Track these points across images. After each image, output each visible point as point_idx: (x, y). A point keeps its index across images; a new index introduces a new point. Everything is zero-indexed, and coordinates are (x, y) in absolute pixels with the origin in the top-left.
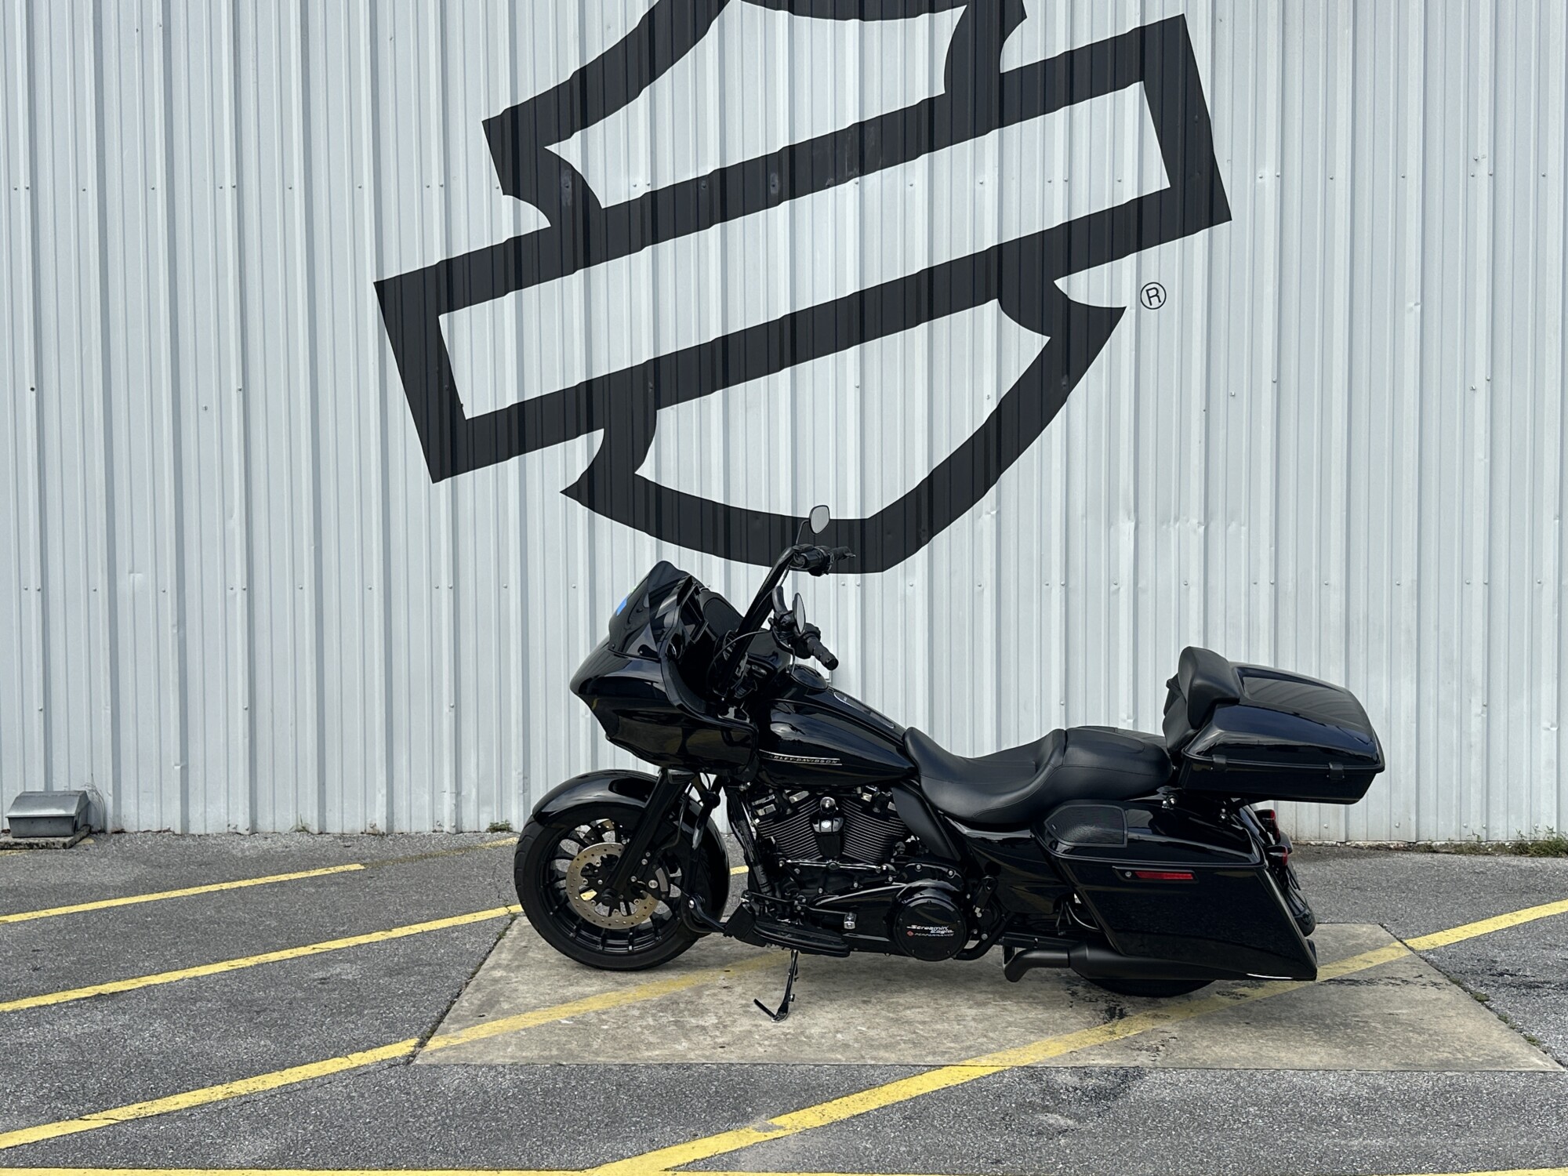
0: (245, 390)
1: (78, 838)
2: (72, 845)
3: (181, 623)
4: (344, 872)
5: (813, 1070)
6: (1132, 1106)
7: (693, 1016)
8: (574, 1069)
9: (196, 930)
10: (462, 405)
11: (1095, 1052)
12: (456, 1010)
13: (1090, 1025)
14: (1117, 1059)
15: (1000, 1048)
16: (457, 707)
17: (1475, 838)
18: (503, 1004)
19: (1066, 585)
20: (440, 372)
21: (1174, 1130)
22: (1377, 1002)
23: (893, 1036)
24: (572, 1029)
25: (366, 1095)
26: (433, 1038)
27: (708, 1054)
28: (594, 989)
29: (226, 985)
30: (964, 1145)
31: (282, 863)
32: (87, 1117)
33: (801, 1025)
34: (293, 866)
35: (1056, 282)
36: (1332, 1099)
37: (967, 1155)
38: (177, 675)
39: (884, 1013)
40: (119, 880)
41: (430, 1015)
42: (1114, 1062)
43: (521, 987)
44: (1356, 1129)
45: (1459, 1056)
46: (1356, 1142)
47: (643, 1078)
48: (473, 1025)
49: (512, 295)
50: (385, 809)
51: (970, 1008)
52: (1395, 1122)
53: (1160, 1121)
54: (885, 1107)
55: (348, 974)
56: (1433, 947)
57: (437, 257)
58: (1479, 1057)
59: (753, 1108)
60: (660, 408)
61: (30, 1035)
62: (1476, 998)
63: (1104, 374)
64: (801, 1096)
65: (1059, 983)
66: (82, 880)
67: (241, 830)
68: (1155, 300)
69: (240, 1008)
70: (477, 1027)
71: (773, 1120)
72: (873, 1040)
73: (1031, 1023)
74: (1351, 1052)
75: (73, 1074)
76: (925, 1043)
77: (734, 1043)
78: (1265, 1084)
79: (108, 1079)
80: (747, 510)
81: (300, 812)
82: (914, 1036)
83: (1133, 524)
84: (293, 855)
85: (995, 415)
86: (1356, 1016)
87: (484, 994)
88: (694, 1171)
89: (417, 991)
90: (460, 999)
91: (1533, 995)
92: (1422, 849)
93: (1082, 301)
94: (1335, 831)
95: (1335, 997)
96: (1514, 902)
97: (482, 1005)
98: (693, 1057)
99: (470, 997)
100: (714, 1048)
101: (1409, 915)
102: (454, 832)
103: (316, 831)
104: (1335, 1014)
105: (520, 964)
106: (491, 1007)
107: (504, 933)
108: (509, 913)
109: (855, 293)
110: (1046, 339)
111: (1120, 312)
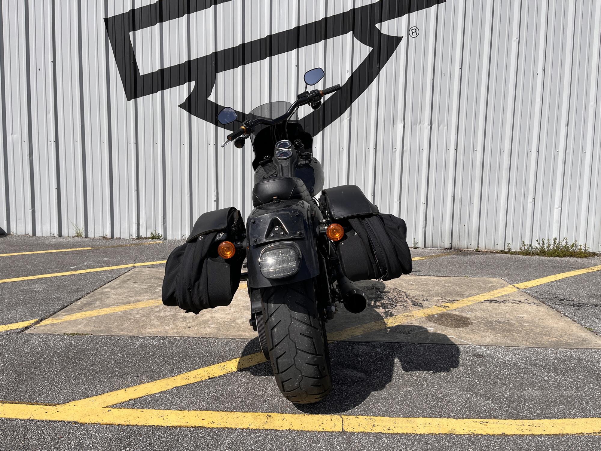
0: (54, 62)
3: (31, 154)
4: (82, 250)
5: (230, 341)
8: (104, 338)
10: (139, 70)
11: (378, 334)
12: (72, 306)
13: (376, 320)
14: (388, 338)
15: (330, 330)
16: (137, 190)
18: (97, 304)
19: (376, 148)
20: (130, 56)
22: (511, 311)
24: (120, 317)
26: (47, 319)
28: (146, 298)
35: (376, 25)
38: (30, 175)
41: (57, 308)
43: (112, 296)
47: (137, 343)
49: (158, 25)
50: (110, 229)
55: (38, 288)
56: (527, 287)
57: (129, 8)
58: (572, 340)
60: (217, 73)
62: (557, 311)
63: (394, 64)
64: (216, 357)
67: (55, 235)
68: (414, 34)
70: (75, 314)
74: (506, 336)
77: (196, 326)
83: (402, 125)
85: (350, 80)
86: (503, 318)
87: (92, 299)
88: (124, 408)
89: (62, 297)
90: (79, 301)
91: (582, 310)
92: (506, 253)
93: (386, 33)
94: (473, 246)
95: (490, 308)
96: (552, 271)
97: (86, 304)
98: (171, 333)
99: (84, 300)
100: (185, 328)
101: (511, 275)
102: (137, 239)
103: (84, 237)
104: (493, 317)
105: (120, 286)
106: (90, 305)
107: (124, 274)
108: (133, 266)
109: (296, 27)
110: (372, 49)
111: (401, 38)
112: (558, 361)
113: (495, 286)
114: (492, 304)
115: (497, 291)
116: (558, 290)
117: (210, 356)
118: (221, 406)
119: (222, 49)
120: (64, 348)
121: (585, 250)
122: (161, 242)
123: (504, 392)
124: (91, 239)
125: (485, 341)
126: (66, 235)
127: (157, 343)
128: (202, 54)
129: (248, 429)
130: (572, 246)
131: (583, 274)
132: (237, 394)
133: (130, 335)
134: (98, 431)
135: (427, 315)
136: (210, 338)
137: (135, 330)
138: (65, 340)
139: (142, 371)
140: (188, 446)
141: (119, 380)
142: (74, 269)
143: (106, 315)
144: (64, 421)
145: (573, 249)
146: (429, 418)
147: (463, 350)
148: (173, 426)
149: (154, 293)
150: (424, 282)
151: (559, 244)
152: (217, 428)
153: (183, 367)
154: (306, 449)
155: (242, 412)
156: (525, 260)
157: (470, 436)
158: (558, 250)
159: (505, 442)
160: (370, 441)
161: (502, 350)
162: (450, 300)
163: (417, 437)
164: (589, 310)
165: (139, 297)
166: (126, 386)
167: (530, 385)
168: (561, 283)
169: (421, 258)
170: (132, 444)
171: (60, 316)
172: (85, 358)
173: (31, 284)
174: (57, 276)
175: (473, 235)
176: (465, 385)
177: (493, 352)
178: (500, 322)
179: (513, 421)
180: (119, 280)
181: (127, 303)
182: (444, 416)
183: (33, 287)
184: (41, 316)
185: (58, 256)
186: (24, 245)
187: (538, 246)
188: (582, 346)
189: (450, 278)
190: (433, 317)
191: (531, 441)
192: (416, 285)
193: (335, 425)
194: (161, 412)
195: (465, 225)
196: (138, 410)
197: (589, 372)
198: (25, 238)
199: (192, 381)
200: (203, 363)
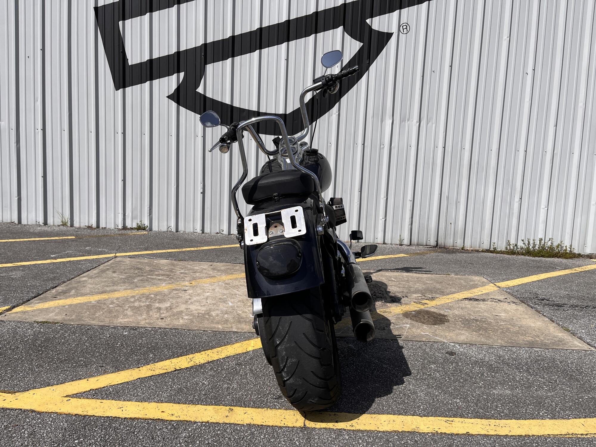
0: (43, 50)
3: (18, 141)
5: (202, 333)
7: (159, 303)
8: (74, 327)
10: (128, 59)
12: (46, 294)
18: (71, 293)
19: (364, 144)
20: (119, 45)
22: (489, 310)
24: (93, 306)
26: (19, 307)
27: (152, 322)
28: (122, 288)
33: (211, 309)
35: (366, 21)
36: (476, 362)
38: (16, 162)
41: (31, 295)
43: (88, 285)
45: (538, 339)
47: (107, 333)
49: (148, 14)
50: (96, 218)
54: (229, 357)
55: (16, 275)
56: (508, 287)
60: (206, 65)
62: (535, 310)
63: (384, 59)
67: (41, 223)
68: (405, 30)
70: (48, 302)
74: (481, 334)
77: (170, 317)
78: (439, 350)
80: (240, 108)
81: (63, 218)
83: (391, 121)
86: (480, 316)
87: (68, 287)
88: (84, 398)
89: (38, 284)
90: (54, 289)
91: (561, 310)
92: (492, 252)
93: (377, 29)
94: (459, 244)
95: (469, 306)
96: (535, 271)
97: (61, 292)
98: (143, 323)
99: (60, 289)
100: (158, 319)
101: (494, 274)
102: (122, 229)
103: (69, 226)
104: (470, 314)
105: (98, 276)
106: (65, 294)
107: (104, 263)
108: (115, 256)
109: (286, 21)
110: (362, 44)
111: (391, 34)
112: (531, 361)
113: (477, 284)
114: (471, 302)
115: (478, 289)
116: (539, 289)
117: (179, 348)
118: (184, 399)
119: (212, 41)
120: (32, 335)
121: (571, 251)
122: (147, 233)
123: (473, 390)
124: (76, 228)
125: (459, 339)
126: (52, 224)
127: (127, 333)
128: (192, 45)
129: (208, 422)
130: (558, 247)
131: (566, 275)
132: (202, 387)
133: (101, 324)
134: (54, 421)
135: (405, 312)
136: (182, 329)
137: (107, 320)
138: (34, 328)
139: (108, 361)
140: (143, 438)
141: (83, 369)
142: (54, 257)
143: (80, 304)
144: (21, 409)
145: (558, 250)
146: (394, 415)
147: (436, 348)
148: (131, 418)
149: (132, 283)
150: (405, 279)
151: (544, 245)
152: (176, 421)
153: (151, 358)
154: (264, 444)
155: (204, 405)
156: (509, 260)
157: (433, 434)
158: (544, 250)
159: (468, 441)
160: (331, 437)
161: (475, 348)
162: (430, 298)
163: (379, 434)
164: (568, 310)
165: (116, 287)
166: (89, 376)
167: (500, 384)
168: (543, 283)
169: (406, 255)
170: (87, 434)
171: (33, 304)
172: (52, 346)
173: (9, 271)
174: (36, 264)
175: (459, 233)
176: (434, 383)
177: (466, 349)
178: (477, 320)
179: (479, 420)
180: (97, 270)
181: (102, 293)
182: (409, 413)
183: (10, 274)
184: (14, 303)
185: (40, 245)
186: (8, 233)
187: (523, 246)
188: (558, 347)
189: (432, 275)
190: (411, 314)
191: (495, 441)
192: (397, 281)
193: (297, 420)
194: (121, 403)
195: (451, 223)
196: (98, 400)
197: (562, 372)
198: (10, 225)
199: (157, 372)
200: (172, 354)
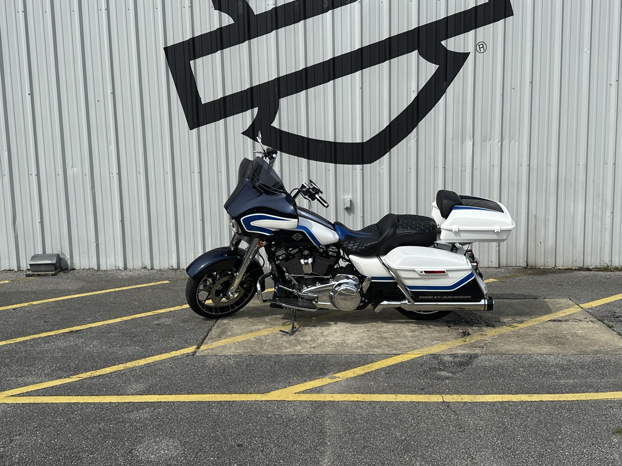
0: (113, 93)
1: (57, 272)
2: (55, 275)
3: (93, 187)
4: (162, 284)
5: (349, 356)
6: (473, 369)
7: (302, 337)
8: (257, 357)
9: (107, 306)
10: (201, 98)
11: (459, 348)
12: (210, 335)
13: (456, 338)
14: (467, 351)
15: (422, 347)
16: (203, 220)
17: (606, 265)
18: (228, 333)
19: (444, 168)
20: (191, 85)
21: (491, 377)
22: (569, 328)
23: (380, 343)
24: (255, 342)
25: (178, 367)
26: (202, 346)
27: (308, 350)
28: (263, 327)
29: (121, 327)
30: (409, 383)
31: (138, 280)
32: (71, 377)
33: (344, 339)
34: (142, 282)
35: (442, 42)
36: (553, 365)
37: (410, 387)
38: (93, 208)
39: (376, 335)
40: (75, 288)
41: (201, 337)
42: (466, 352)
43: (234, 327)
44: (562, 376)
45: (602, 348)
46: (562, 381)
47: (284, 359)
48: (217, 341)
49: (219, 52)
50: (176, 260)
51: (409, 332)
52: (577, 373)
53: (485, 374)
54: (378, 370)
55: (167, 322)
56: (591, 307)
57: (188, 37)
58: (610, 349)
59: (327, 370)
60: (280, 98)
61: (46, 347)
62: (608, 326)
63: (461, 80)
64: (345, 366)
65: (444, 322)
66: (60, 288)
67: (121, 268)
68: (482, 49)
69: (127, 335)
70: (219, 341)
71: (335, 375)
72: (372, 345)
73: (433, 338)
74: (559, 347)
75: (64, 361)
76: (392, 346)
77: (318, 347)
78: (526, 359)
79: (78, 363)
80: (316, 140)
81: (143, 261)
82: (388, 343)
83: (472, 142)
84: (142, 278)
85: (416, 99)
86: (561, 334)
90: (211, 331)
92: (585, 270)
93: (452, 50)
94: (550, 263)
95: (553, 327)
97: (219, 333)
98: (303, 352)
99: (215, 330)
100: (311, 348)
101: (581, 295)
103: (150, 269)
104: (552, 333)
106: (224, 334)
109: (359, 48)
110: (437, 66)
111: (468, 54)
112: (592, 363)
113: (562, 307)
114: (555, 323)
115: (563, 311)
116: (619, 308)
118: (365, 392)
119: (284, 74)
125: (542, 351)
127: (297, 359)
128: (264, 80)
129: (387, 401)
133: (274, 354)
135: (499, 334)
136: (334, 354)
146: (496, 394)
149: (266, 323)
152: (368, 401)
155: (379, 394)
159: (541, 404)
160: (461, 405)
161: (553, 357)
162: (519, 321)
163: (489, 403)
165: (257, 327)
169: (495, 280)
171: (209, 343)
175: (550, 252)
178: (557, 337)
181: (251, 331)
183: (161, 321)
184: (195, 343)
188: (616, 352)
189: (521, 300)
193: (438, 399)
195: (540, 242)
196: (315, 394)
198: (92, 272)
